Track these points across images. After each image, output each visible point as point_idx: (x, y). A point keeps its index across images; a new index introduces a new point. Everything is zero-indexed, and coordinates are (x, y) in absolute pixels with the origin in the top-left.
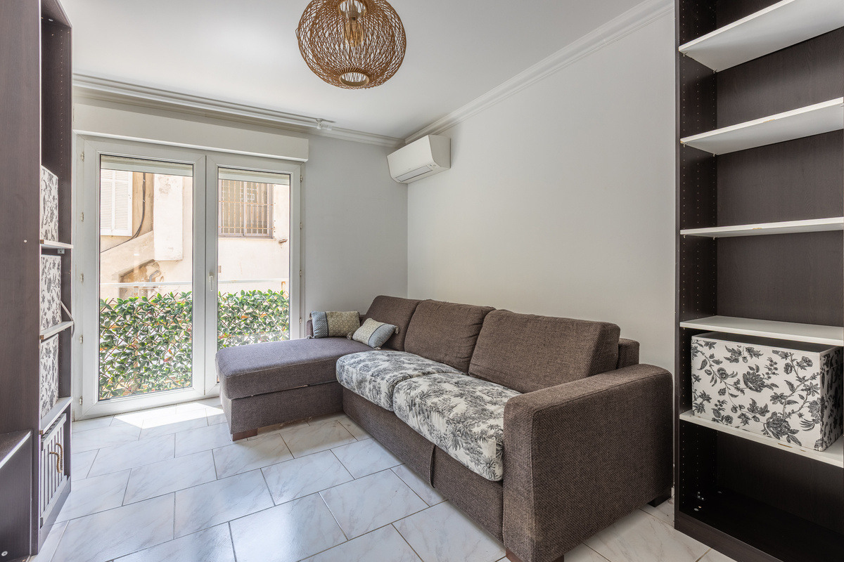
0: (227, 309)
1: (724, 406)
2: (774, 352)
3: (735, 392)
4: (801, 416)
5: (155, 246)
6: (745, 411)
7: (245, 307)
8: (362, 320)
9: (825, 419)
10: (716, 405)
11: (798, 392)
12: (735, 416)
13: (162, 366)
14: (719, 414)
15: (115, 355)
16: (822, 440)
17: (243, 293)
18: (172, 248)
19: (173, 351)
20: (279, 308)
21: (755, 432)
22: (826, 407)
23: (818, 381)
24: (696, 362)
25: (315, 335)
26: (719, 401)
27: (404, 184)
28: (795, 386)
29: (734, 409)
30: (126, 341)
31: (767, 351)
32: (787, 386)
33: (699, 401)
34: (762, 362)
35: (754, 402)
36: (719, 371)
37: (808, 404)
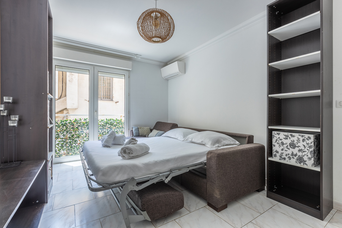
0: (101, 125)
1: (283, 154)
2: (299, 135)
3: (287, 149)
4: (307, 156)
5: (67, 103)
6: (290, 155)
7: (108, 125)
8: (151, 130)
9: (315, 157)
10: (280, 154)
11: (307, 148)
12: (286, 157)
13: (77, 146)
14: (281, 157)
15: (60, 141)
16: (314, 163)
17: (107, 119)
18: (74, 104)
19: (81, 140)
20: (120, 125)
21: (293, 162)
22: (315, 153)
23: (313, 144)
24: (274, 140)
25: (134, 135)
26: (281, 153)
27: (167, 80)
28: (306, 146)
29: (286, 155)
30: (64, 136)
31: (296, 135)
32: (303, 146)
33: (275, 153)
34: (295, 139)
35: (293, 152)
36: (281, 142)
37: (310, 152)
